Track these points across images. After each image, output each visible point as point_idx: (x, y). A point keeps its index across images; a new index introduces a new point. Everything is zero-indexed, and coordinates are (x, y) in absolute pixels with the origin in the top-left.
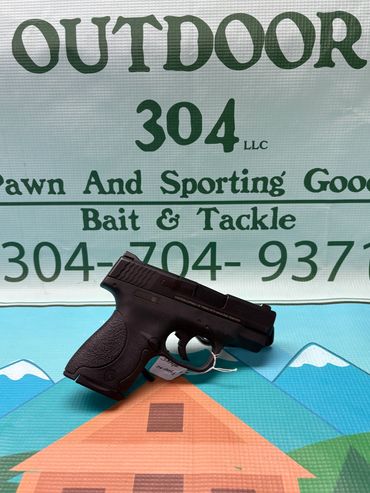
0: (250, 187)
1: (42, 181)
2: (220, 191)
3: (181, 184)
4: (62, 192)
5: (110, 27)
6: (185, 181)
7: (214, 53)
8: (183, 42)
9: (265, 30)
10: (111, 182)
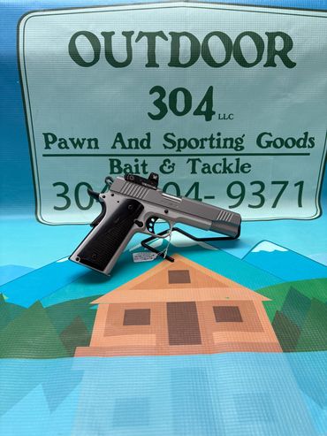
0: (222, 145)
1: (84, 140)
2: (202, 147)
3: (177, 142)
4: (97, 147)
5: (134, 38)
6: (180, 140)
7: (201, 56)
8: (181, 49)
9: (233, 42)
10: (130, 141)
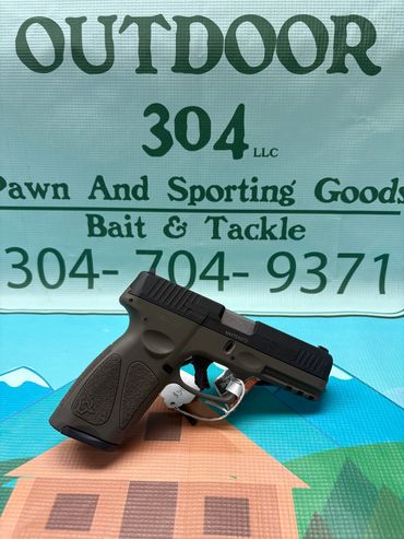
0: (259, 196)
1: (47, 185)
2: (229, 199)
3: (189, 191)
4: (66, 197)
5: (116, 26)
6: (193, 188)
7: (224, 55)
8: (193, 43)
9: (277, 33)
10: (117, 187)
